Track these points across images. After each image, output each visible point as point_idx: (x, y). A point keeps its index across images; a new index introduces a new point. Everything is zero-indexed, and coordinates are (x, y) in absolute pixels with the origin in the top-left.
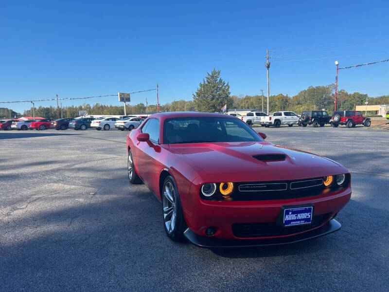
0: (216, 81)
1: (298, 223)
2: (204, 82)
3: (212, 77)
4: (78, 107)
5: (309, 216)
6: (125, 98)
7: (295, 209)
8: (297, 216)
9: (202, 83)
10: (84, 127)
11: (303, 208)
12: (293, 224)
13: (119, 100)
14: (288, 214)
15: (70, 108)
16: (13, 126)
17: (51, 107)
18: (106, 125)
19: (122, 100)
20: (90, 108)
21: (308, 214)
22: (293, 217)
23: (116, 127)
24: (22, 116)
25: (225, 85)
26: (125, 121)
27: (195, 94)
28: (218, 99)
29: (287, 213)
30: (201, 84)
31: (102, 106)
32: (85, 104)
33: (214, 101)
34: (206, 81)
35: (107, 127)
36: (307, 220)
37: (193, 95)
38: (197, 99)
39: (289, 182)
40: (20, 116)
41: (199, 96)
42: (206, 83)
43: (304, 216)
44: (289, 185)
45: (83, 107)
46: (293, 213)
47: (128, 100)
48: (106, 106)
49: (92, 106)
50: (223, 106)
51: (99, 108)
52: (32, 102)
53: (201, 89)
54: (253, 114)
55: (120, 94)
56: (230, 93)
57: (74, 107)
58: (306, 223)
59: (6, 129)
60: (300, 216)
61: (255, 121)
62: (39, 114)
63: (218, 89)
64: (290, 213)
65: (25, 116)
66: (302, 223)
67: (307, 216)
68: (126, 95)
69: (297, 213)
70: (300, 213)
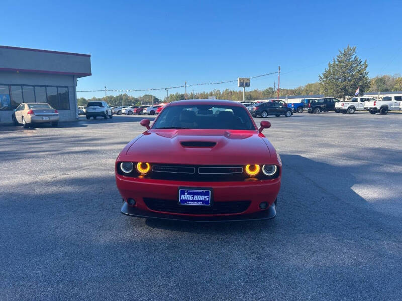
0: (350, 59)
1: (195, 204)
2: (335, 61)
3: (345, 55)
4: (209, 93)
6: (245, 83)
7: (190, 191)
8: (193, 197)
9: (332, 63)
11: (200, 191)
12: (189, 203)
13: (239, 85)
16: (144, 111)
19: (241, 85)
20: (220, 94)
21: (206, 196)
22: (190, 197)
24: (162, 102)
25: (361, 64)
27: (322, 76)
28: (350, 81)
29: (183, 193)
30: (329, 64)
31: (231, 92)
32: (215, 90)
33: (345, 83)
34: (336, 60)
36: (203, 202)
37: (320, 76)
38: (324, 81)
39: (197, 166)
40: (160, 102)
41: (327, 77)
42: (337, 62)
43: (202, 198)
44: (197, 169)
45: (213, 93)
46: (189, 194)
47: (248, 85)
48: (235, 91)
49: (221, 92)
50: (356, 88)
51: (228, 94)
52: (166, 89)
53: (330, 70)
54: (391, 98)
55: (239, 79)
56: (367, 73)
57: (206, 93)
58: (204, 205)
59: (139, 114)
60: (196, 198)
61: (393, 106)
63: (352, 68)
64: (186, 194)
65: (164, 102)
66: (200, 204)
67: (205, 199)
68: (245, 80)
69: (193, 194)
70: (196, 195)
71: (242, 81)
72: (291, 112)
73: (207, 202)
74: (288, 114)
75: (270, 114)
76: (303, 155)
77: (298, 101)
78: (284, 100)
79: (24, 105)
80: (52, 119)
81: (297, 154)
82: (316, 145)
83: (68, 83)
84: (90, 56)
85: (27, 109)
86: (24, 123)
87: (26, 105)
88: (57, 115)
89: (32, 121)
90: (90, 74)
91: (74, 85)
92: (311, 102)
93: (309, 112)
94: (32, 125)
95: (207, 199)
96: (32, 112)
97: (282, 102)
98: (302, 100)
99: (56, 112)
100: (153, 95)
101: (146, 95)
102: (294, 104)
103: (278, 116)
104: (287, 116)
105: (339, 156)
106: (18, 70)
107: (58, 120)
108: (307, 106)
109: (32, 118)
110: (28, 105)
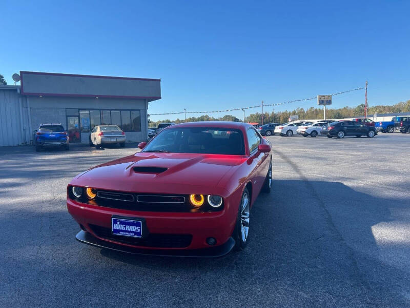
1: (127, 234)
4: (291, 112)
5: (139, 230)
6: (325, 101)
7: (123, 220)
8: (125, 227)
10: (269, 133)
11: (131, 221)
12: (122, 234)
13: (318, 103)
14: (117, 223)
15: (283, 113)
17: (266, 113)
18: (288, 131)
19: (321, 102)
20: (303, 112)
21: (138, 227)
22: (122, 227)
23: (298, 133)
26: (307, 127)
29: (115, 222)
31: (316, 110)
32: (299, 108)
35: (290, 134)
36: (135, 233)
39: (136, 194)
43: (133, 228)
44: (135, 197)
45: (297, 112)
46: (121, 223)
47: (329, 102)
49: (305, 110)
51: (313, 112)
52: (243, 109)
55: (319, 96)
57: (288, 112)
58: (136, 236)
60: (129, 228)
62: (256, 121)
64: (118, 223)
66: (132, 235)
67: (136, 230)
68: (326, 97)
69: (125, 224)
70: (128, 225)
71: (322, 99)
72: (374, 131)
73: (138, 234)
74: (371, 133)
75: (348, 134)
76: (345, 183)
77: (389, 119)
78: (372, 119)
79: (97, 127)
80: (120, 140)
81: (340, 182)
82: (373, 172)
83: (139, 106)
84: (160, 80)
85: (99, 131)
86: (96, 144)
87: (98, 128)
88: (124, 136)
89: (102, 142)
90: (160, 98)
91: (146, 108)
92: (404, 120)
93: (402, 132)
94: (102, 146)
95: (139, 231)
96: (102, 134)
97: (369, 121)
98: (393, 118)
99: (123, 134)
100: (233, 116)
101: (226, 116)
102: (382, 123)
103: (358, 136)
104: (369, 137)
105: (393, 186)
106: (97, 96)
107: (125, 141)
108: (399, 125)
109: (102, 139)
110: (100, 127)
